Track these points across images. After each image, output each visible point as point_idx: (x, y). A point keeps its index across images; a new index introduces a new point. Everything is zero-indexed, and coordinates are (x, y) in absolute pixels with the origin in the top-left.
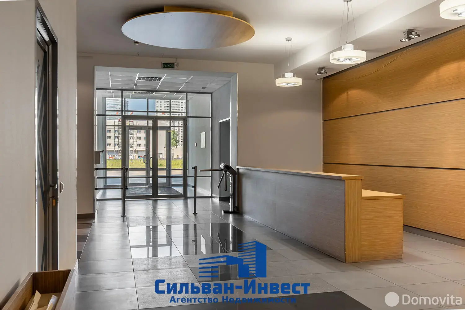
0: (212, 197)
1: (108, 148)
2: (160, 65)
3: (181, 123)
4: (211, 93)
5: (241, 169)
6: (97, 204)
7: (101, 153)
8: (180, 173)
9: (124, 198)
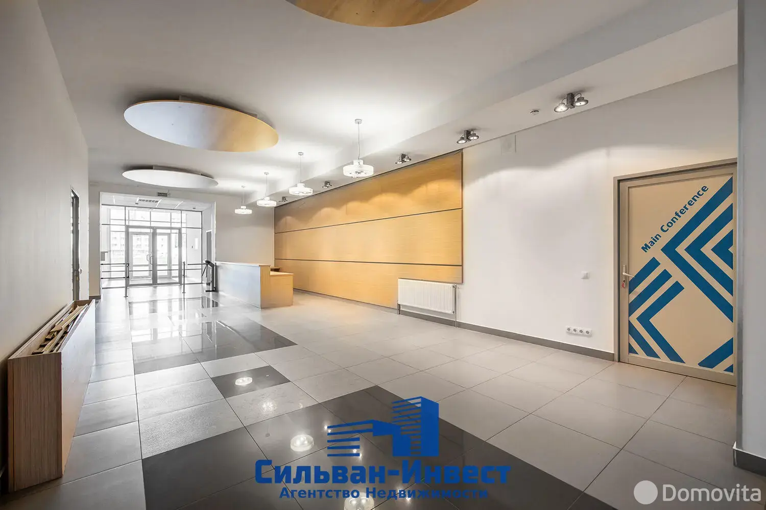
0: (202, 283)
1: (112, 248)
2: (156, 194)
3: (177, 231)
4: (201, 212)
5: (218, 263)
6: (102, 291)
7: (106, 253)
8: (177, 267)
9: (127, 286)
